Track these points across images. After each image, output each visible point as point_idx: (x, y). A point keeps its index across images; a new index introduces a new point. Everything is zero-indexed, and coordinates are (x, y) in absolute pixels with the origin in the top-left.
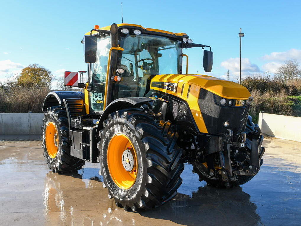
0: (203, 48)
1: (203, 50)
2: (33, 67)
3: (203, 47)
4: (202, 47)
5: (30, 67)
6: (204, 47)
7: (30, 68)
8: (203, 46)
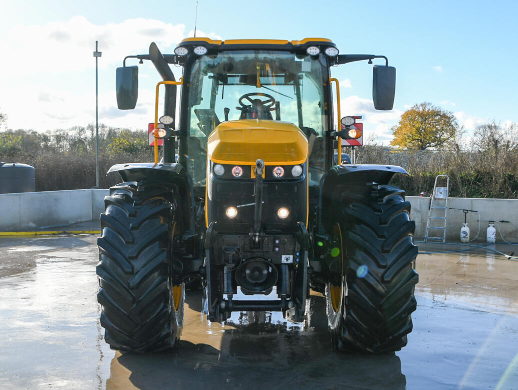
0: (370, 62)
1: (372, 66)
2: (421, 109)
3: (370, 60)
4: (368, 60)
5: (414, 109)
6: (372, 60)
7: (414, 111)
8: (370, 58)
